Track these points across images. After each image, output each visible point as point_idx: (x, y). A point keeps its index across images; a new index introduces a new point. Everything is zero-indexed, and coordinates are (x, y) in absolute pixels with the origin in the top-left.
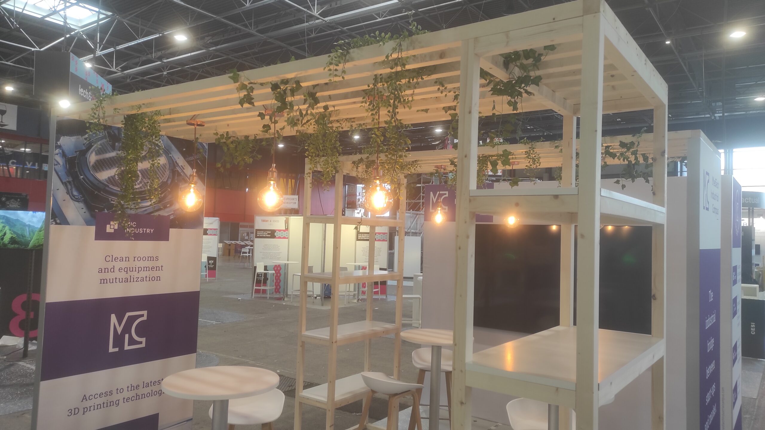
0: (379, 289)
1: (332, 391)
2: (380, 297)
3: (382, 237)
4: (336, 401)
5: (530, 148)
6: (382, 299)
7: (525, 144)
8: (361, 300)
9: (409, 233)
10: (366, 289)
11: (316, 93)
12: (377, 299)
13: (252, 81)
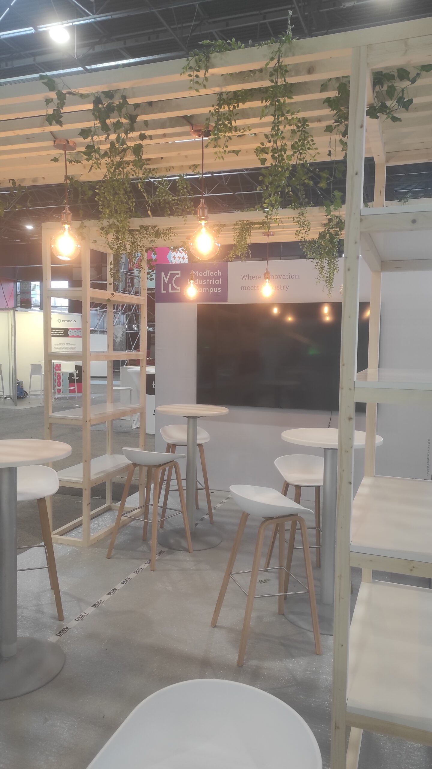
0: (75, 387)
1: (87, 471)
2: (77, 395)
3: (76, 333)
4: (92, 480)
5: (299, 213)
6: (79, 397)
7: (294, 209)
8: (56, 399)
9: (97, 331)
10: (61, 387)
11: (137, 116)
12: (74, 398)
13: (73, 90)
